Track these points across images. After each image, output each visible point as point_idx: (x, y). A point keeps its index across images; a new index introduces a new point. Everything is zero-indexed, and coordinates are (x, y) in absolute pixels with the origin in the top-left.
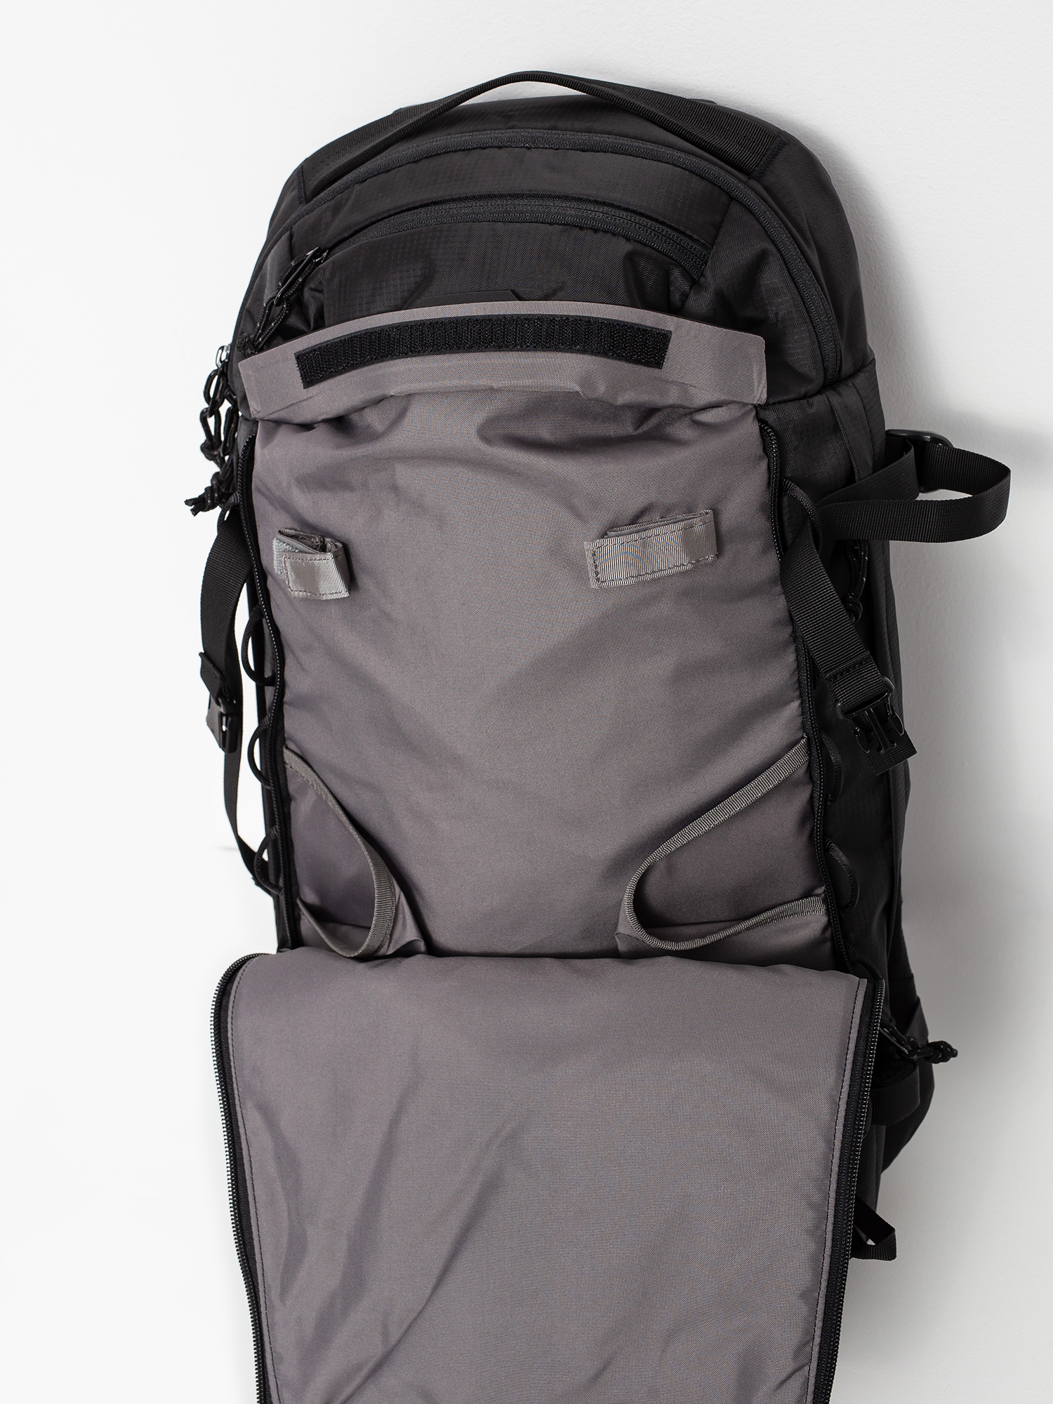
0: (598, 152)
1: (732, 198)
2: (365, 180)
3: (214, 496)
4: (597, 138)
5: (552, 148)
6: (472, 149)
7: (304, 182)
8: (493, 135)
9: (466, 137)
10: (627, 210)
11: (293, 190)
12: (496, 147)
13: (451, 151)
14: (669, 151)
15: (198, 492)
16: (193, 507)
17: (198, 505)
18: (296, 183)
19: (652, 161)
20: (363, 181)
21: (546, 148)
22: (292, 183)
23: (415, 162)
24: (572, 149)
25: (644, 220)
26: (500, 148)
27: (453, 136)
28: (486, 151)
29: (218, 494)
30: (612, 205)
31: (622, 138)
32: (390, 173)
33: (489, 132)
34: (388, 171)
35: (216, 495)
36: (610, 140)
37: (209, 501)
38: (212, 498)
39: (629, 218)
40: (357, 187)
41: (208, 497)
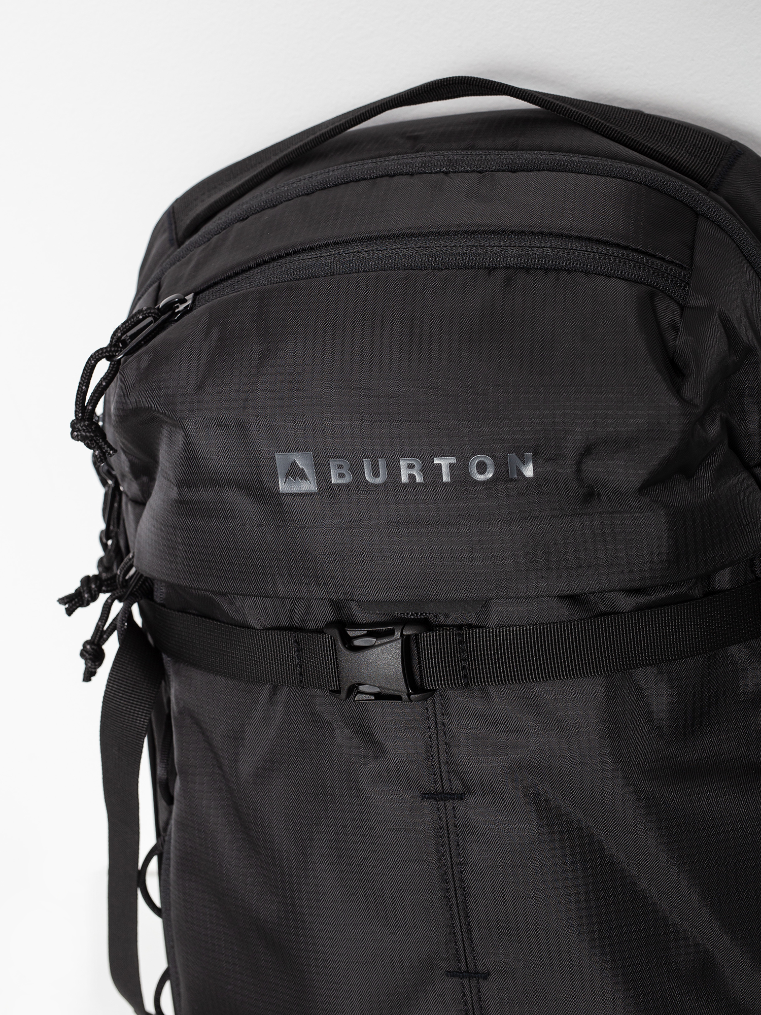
0: (531, 171)
1: (697, 215)
2: (247, 218)
3: (90, 587)
4: (527, 156)
5: (474, 171)
6: (377, 177)
7: (175, 223)
8: (401, 161)
9: (369, 164)
10: (579, 238)
11: (165, 231)
12: (407, 174)
13: (351, 181)
14: (617, 164)
15: (71, 586)
16: (67, 606)
17: (73, 602)
18: (166, 225)
19: (599, 177)
20: (244, 220)
21: (467, 172)
22: (162, 225)
23: (308, 194)
24: (498, 171)
25: (601, 248)
26: (412, 175)
27: (353, 164)
28: (396, 179)
29: (95, 584)
30: (560, 236)
31: (558, 153)
32: (277, 208)
33: (396, 157)
34: (275, 206)
35: (93, 586)
36: (545, 156)
37: (86, 596)
38: (90, 591)
39: (584, 249)
40: (238, 225)
41: (84, 591)
